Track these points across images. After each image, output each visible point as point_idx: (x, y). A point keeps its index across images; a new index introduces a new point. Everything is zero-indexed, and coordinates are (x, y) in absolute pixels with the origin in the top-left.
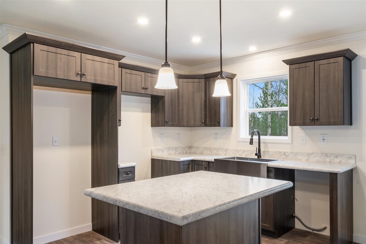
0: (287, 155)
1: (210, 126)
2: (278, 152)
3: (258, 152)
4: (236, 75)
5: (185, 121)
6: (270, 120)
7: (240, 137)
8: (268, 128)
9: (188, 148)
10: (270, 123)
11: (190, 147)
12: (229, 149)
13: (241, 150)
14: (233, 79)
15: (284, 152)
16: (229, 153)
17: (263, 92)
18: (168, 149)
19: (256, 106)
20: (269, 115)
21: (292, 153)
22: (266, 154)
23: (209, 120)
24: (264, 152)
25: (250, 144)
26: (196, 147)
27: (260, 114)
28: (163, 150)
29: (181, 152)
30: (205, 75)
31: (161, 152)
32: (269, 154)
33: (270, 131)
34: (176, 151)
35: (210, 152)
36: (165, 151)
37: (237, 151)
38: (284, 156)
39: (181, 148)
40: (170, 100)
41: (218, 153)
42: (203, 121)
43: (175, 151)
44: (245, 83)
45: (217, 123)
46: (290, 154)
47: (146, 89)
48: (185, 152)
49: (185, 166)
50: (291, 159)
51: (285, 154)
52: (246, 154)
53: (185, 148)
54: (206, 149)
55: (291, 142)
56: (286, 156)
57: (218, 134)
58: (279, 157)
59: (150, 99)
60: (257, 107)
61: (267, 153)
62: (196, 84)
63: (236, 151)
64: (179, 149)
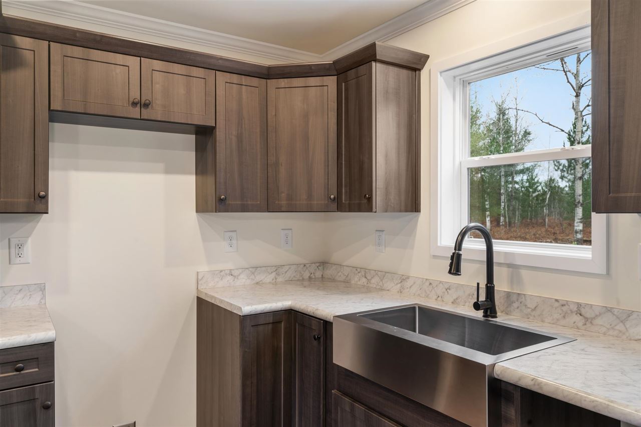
0: (588, 315)
1: (350, 211)
2: (557, 300)
3: (487, 297)
4: (427, 57)
5: (284, 195)
6: (581, 191)
7: (439, 245)
8: (576, 206)
9: (318, 264)
10: (581, 196)
11: (324, 264)
12: (408, 278)
13: (441, 282)
14: (420, 70)
15: (579, 305)
16: (410, 287)
17: (569, 139)
18: (253, 270)
19: (555, 165)
20: (579, 181)
21: (609, 310)
22: (516, 305)
23: (346, 192)
24: (508, 295)
25: (450, 272)
26: (335, 264)
27: (562, 179)
28: (236, 273)
29: (294, 277)
30: (335, 62)
31: (229, 278)
32: (526, 306)
33: (581, 212)
34: (278, 274)
35: (364, 280)
36: (242, 276)
37: (430, 284)
38: (577, 318)
39: (293, 267)
40: (234, 139)
41: (383, 285)
42: (332, 197)
43: (274, 273)
44: (457, 79)
45: (366, 201)
46: (600, 314)
47: (146, 105)
48: (306, 275)
49: (261, 328)
50: (605, 334)
51: (583, 311)
52: (455, 298)
53: (308, 266)
54: (356, 272)
55: (604, 272)
56: (586, 319)
57: (383, 231)
58: (558, 320)
59: (192, 138)
60: (556, 168)
61: (517, 300)
62: (312, 92)
63: (427, 284)
64: (287, 268)
